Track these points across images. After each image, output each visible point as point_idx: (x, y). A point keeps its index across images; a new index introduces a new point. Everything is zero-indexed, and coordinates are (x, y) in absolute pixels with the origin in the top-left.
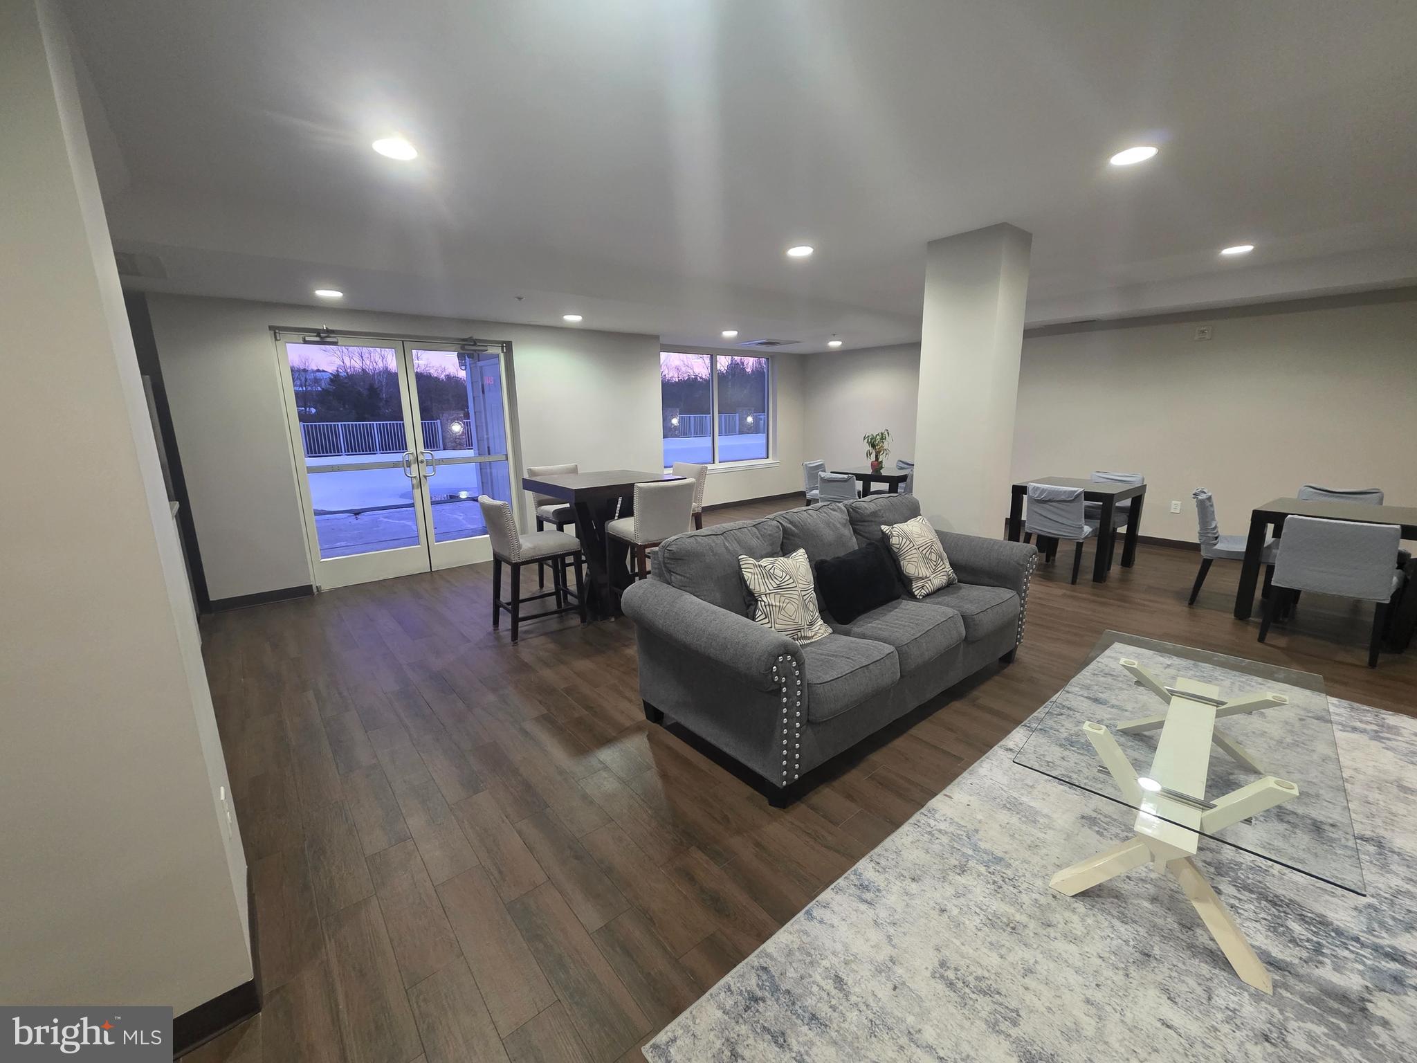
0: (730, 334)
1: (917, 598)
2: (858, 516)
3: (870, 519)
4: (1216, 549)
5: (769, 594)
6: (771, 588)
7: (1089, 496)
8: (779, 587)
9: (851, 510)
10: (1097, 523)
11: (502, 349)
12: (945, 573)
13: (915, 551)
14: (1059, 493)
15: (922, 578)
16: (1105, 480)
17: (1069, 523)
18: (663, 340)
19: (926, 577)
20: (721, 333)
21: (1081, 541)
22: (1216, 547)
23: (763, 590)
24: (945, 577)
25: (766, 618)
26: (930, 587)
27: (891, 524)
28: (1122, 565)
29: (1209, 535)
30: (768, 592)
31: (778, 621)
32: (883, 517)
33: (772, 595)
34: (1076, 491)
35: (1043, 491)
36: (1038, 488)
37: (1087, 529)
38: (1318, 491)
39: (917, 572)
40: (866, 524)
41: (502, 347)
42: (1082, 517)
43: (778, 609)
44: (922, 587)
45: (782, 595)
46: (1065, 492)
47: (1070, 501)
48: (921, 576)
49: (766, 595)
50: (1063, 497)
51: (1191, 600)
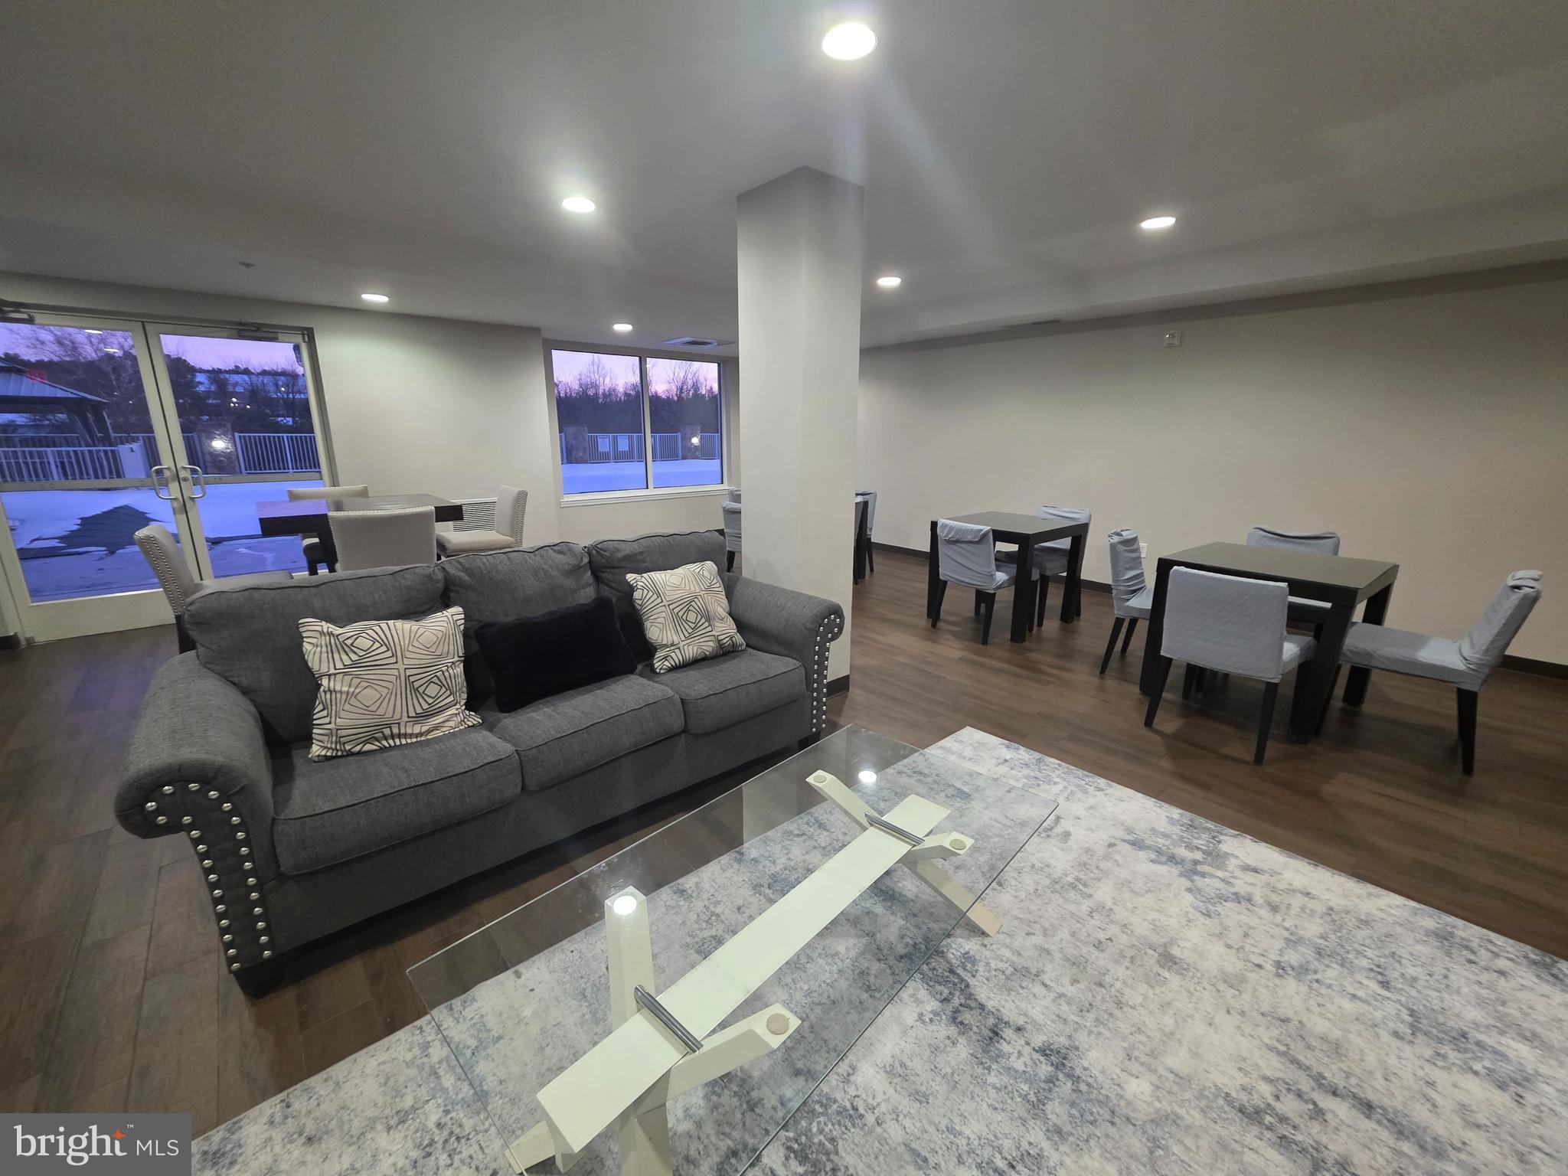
0: (623, 328)
1: (656, 673)
2: (603, 561)
3: (623, 564)
4: (1128, 606)
5: (335, 674)
6: (339, 665)
7: (1000, 536)
8: (354, 664)
9: (594, 552)
10: (1013, 569)
11: (304, 339)
12: (712, 638)
13: (663, 609)
14: (966, 531)
15: (666, 646)
16: (1051, 517)
17: (978, 569)
18: (545, 334)
19: (672, 645)
20: (610, 328)
21: (992, 592)
22: (1129, 603)
23: (324, 669)
24: (712, 644)
25: (324, 709)
26: (677, 657)
27: (640, 571)
28: (1062, 619)
29: (1121, 588)
30: (332, 671)
31: (342, 714)
32: (645, 562)
33: (339, 677)
34: (981, 530)
35: (951, 528)
36: (946, 525)
37: (1001, 577)
38: (1265, 534)
39: (660, 638)
40: (617, 571)
41: (303, 335)
42: (990, 563)
43: (344, 696)
44: (665, 658)
45: (357, 676)
46: (972, 530)
47: (978, 542)
48: (665, 642)
49: (329, 675)
50: (970, 538)
51: (1102, 668)
